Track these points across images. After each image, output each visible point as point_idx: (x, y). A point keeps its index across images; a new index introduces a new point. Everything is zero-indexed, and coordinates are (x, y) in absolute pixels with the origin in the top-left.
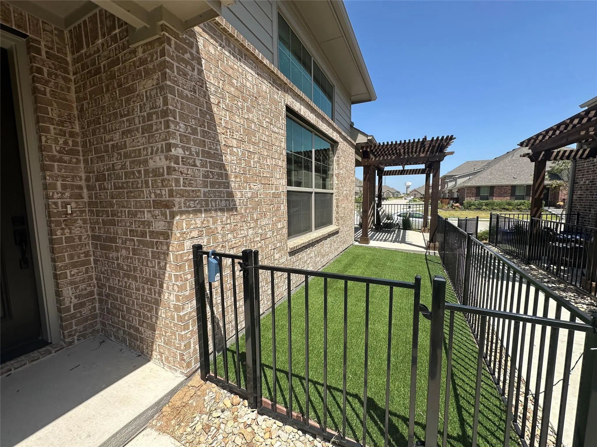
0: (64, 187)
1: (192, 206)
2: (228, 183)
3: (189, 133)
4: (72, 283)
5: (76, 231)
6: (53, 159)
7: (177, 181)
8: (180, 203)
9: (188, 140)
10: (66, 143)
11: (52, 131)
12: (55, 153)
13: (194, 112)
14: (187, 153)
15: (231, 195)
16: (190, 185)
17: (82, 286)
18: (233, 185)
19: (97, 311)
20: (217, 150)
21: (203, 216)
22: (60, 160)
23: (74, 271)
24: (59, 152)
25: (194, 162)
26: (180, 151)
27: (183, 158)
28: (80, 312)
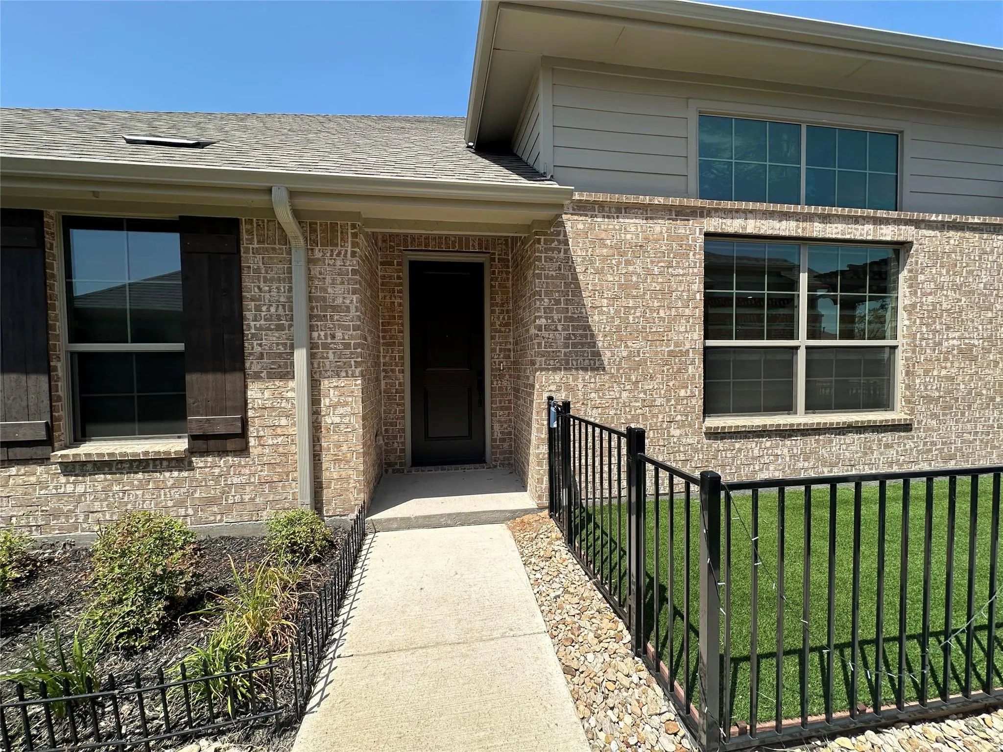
0: (501, 350)
1: (552, 364)
2: (595, 343)
3: (553, 305)
4: (499, 421)
5: (505, 383)
6: (496, 331)
7: (539, 344)
8: (540, 362)
9: (551, 310)
10: (504, 319)
11: (497, 311)
12: (498, 327)
13: (557, 286)
14: (549, 321)
15: (598, 354)
16: (551, 347)
17: (505, 426)
18: (600, 344)
19: (513, 449)
20: (581, 313)
21: (562, 373)
22: (500, 331)
23: (502, 413)
24: (500, 325)
25: (556, 327)
26: (543, 321)
27: (545, 326)
28: (502, 445)
